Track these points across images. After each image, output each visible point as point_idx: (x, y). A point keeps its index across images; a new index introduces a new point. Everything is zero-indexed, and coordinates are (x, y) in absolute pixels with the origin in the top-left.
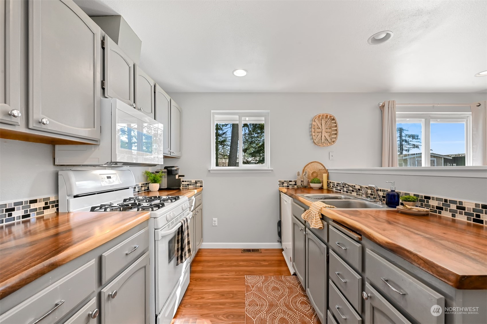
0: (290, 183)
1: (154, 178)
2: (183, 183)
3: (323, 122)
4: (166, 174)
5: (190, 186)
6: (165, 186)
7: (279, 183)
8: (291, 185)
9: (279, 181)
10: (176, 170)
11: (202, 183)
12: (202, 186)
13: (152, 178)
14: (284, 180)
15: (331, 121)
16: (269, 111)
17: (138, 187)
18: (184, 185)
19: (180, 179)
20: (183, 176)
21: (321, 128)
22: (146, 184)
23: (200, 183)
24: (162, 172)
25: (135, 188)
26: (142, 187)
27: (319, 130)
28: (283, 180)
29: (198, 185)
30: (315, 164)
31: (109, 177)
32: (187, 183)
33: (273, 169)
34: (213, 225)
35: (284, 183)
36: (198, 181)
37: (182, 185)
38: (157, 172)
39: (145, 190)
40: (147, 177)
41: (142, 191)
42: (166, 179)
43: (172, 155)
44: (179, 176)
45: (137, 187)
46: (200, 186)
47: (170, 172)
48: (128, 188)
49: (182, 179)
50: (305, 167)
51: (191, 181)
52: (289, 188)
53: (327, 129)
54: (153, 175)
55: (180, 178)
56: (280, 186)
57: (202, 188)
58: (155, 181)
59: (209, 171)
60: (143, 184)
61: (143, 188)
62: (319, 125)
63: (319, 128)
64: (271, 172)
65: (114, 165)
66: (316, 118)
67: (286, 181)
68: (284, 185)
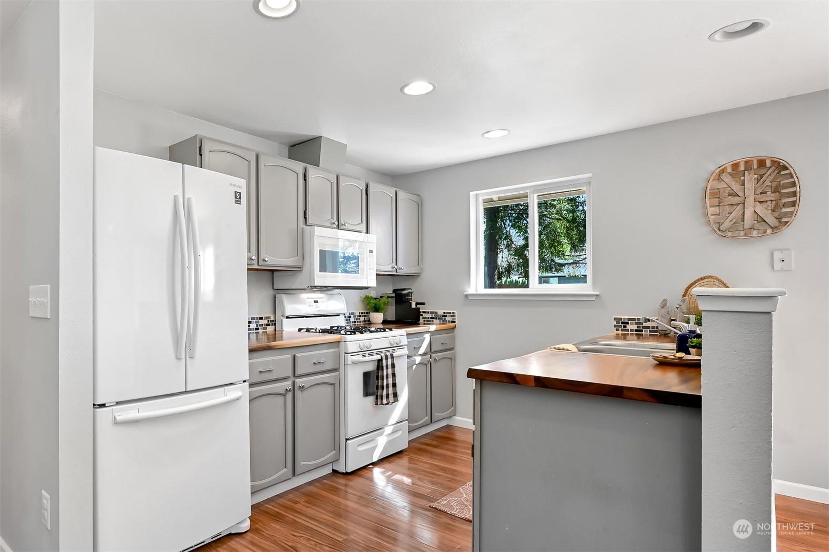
1: (376, 304)
2: (424, 315)
3: (749, 178)
4: (393, 301)
5: (434, 320)
6: (392, 317)
7: (615, 323)
8: (648, 327)
9: (615, 319)
10: (408, 295)
11: (455, 316)
12: (454, 322)
13: (372, 305)
14: (627, 317)
15: (779, 172)
16: (590, 175)
17: (354, 317)
18: (426, 318)
19: (419, 308)
20: (423, 304)
21: (740, 194)
22: (367, 313)
23: (451, 316)
24: (388, 297)
25: (350, 317)
26: (360, 316)
27: (736, 200)
28: (625, 317)
29: (447, 319)
30: (709, 283)
31: (316, 302)
32: (430, 315)
33: (597, 293)
35: (627, 323)
36: (448, 313)
37: (423, 318)
38: (381, 297)
39: (364, 321)
40: (369, 304)
41: (360, 322)
42: (394, 307)
43: (400, 272)
44: (417, 304)
45: (352, 316)
46: (452, 322)
47: (401, 298)
48: (339, 315)
49: (422, 309)
51: (436, 313)
52: (642, 334)
53: (764, 193)
54: (376, 301)
55: (418, 306)
56: (617, 330)
57: (453, 324)
58: (377, 310)
59: (467, 296)
60: (362, 313)
61: (362, 319)
62: (736, 187)
63: (733, 194)
64: (594, 298)
65: (313, 288)
66: (723, 171)
67: (634, 320)
68: (629, 327)
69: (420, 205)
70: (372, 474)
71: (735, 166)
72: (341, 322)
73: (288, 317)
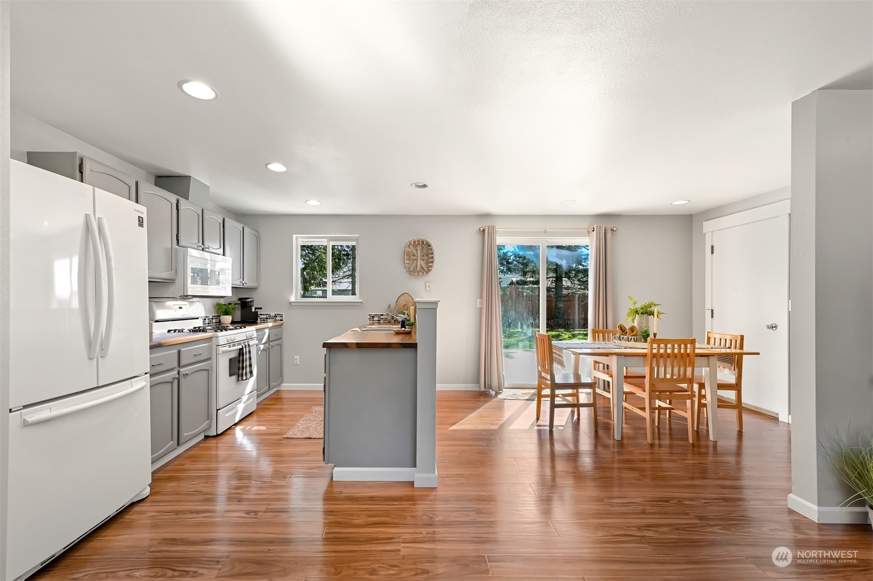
0: (382, 317)
1: (226, 309)
2: (261, 316)
3: (419, 248)
4: (239, 306)
5: (268, 320)
6: (238, 319)
8: (382, 319)
10: (251, 302)
11: (283, 317)
12: (282, 320)
13: (222, 310)
15: (428, 248)
17: (209, 319)
18: (262, 318)
19: (257, 312)
20: (261, 308)
22: (218, 316)
23: (280, 316)
24: (235, 304)
25: (205, 319)
26: (212, 319)
27: (414, 258)
29: (277, 318)
30: (406, 296)
31: (181, 308)
32: (265, 317)
33: (362, 301)
34: (295, 364)
35: (374, 317)
36: (278, 314)
37: (260, 318)
38: (229, 304)
39: (216, 323)
40: (219, 309)
41: (212, 323)
42: (240, 312)
43: (245, 286)
44: (256, 309)
45: (207, 319)
46: (280, 320)
47: (245, 304)
48: (198, 318)
49: (260, 312)
50: (398, 299)
51: (270, 314)
52: (380, 322)
53: (423, 256)
54: (224, 307)
55: (257, 310)
57: (281, 322)
58: (227, 313)
59: (290, 303)
60: (214, 316)
61: (214, 321)
62: (415, 252)
63: (414, 255)
64: (360, 304)
65: (185, 297)
66: (410, 244)
67: (377, 315)
68: (375, 319)
69: (258, 239)
70: (235, 432)
71: (414, 242)
72: (199, 323)
73: (156, 321)
